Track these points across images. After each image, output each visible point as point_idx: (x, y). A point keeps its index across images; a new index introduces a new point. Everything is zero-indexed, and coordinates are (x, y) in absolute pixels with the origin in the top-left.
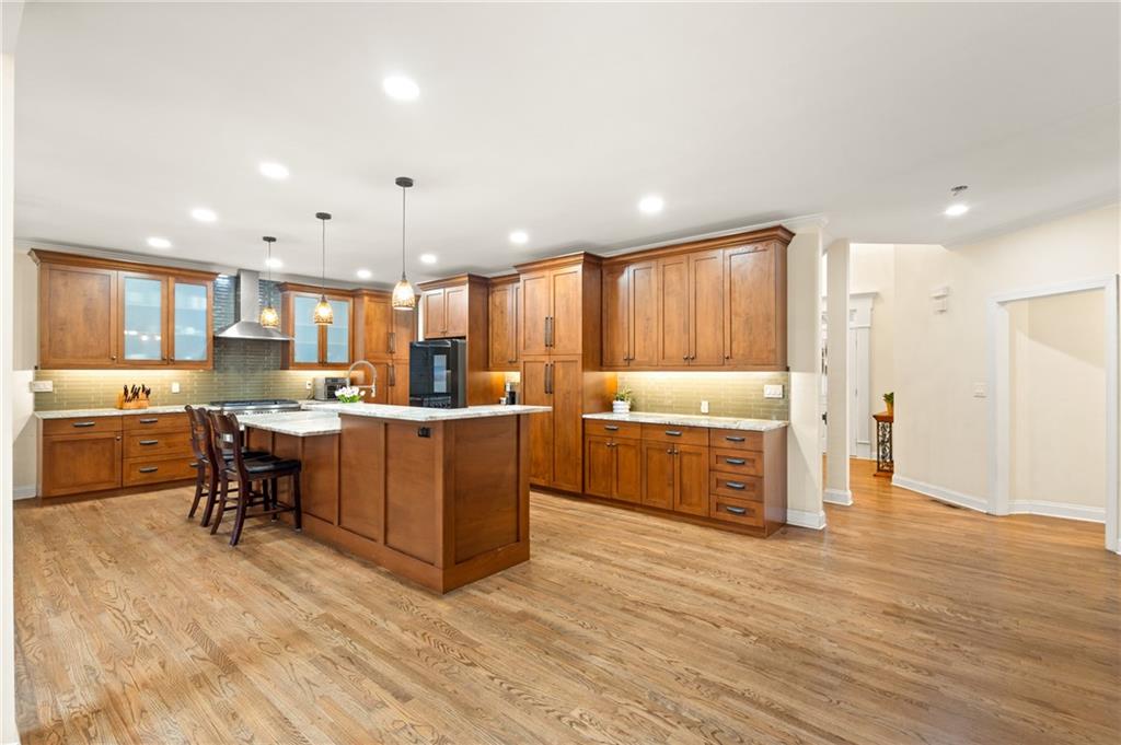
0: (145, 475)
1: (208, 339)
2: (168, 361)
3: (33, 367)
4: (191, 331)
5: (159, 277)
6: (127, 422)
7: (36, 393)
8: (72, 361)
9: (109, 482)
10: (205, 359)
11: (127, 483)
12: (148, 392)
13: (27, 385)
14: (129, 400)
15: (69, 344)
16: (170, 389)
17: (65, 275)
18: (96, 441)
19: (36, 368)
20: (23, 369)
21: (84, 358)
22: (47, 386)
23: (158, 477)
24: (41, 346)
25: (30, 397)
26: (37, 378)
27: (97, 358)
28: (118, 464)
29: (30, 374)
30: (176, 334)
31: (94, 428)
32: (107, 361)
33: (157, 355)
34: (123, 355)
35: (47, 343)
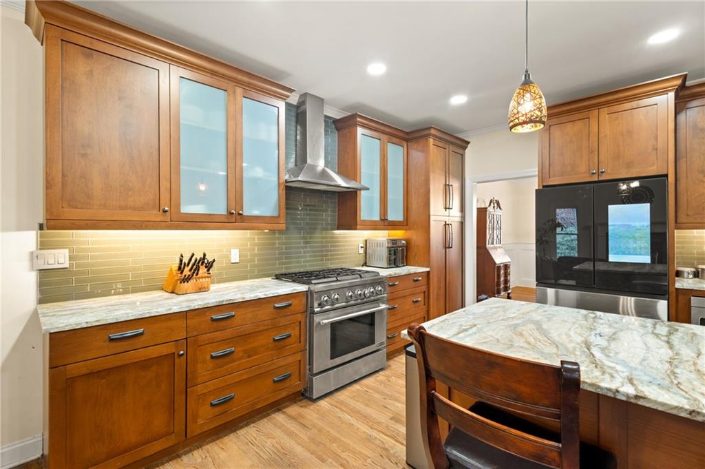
0: (217, 410)
1: (279, 184)
2: (234, 218)
3: (37, 226)
4: (259, 172)
5: (224, 83)
6: (193, 322)
7: (42, 272)
8: (104, 214)
9: (168, 434)
10: (276, 214)
11: (194, 430)
12: (209, 266)
13: (26, 258)
14: (186, 279)
15: (97, 183)
16: (228, 257)
17: (88, 56)
18: (145, 364)
19: (41, 227)
20: (20, 228)
21: (121, 208)
22: (59, 258)
23: (236, 409)
24: (49, 185)
25: (32, 279)
26: (43, 245)
27: (142, 209)
28: (180, 399)
29: (30, 238)
30: (245, 175)
31: (143, 338)
32: (155, 216)
33: (220, 209)
34: (178, 206)
35: (59, 179)
